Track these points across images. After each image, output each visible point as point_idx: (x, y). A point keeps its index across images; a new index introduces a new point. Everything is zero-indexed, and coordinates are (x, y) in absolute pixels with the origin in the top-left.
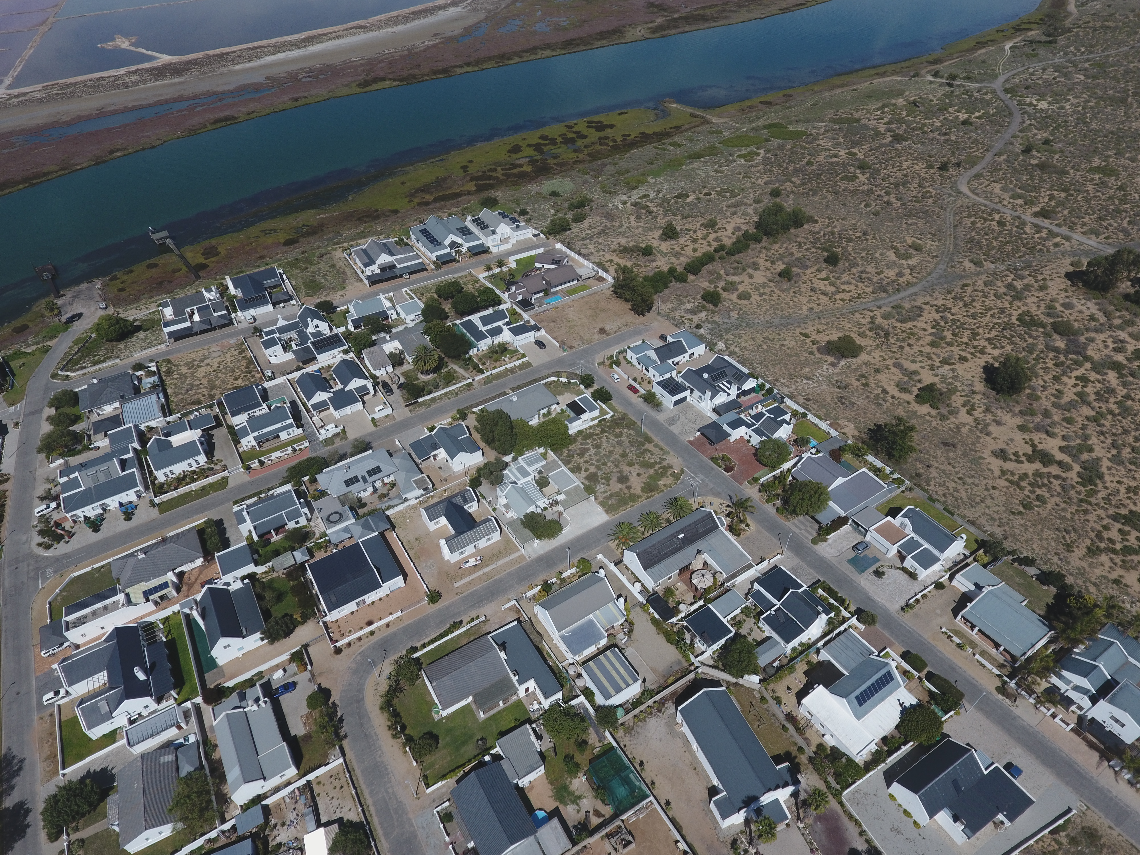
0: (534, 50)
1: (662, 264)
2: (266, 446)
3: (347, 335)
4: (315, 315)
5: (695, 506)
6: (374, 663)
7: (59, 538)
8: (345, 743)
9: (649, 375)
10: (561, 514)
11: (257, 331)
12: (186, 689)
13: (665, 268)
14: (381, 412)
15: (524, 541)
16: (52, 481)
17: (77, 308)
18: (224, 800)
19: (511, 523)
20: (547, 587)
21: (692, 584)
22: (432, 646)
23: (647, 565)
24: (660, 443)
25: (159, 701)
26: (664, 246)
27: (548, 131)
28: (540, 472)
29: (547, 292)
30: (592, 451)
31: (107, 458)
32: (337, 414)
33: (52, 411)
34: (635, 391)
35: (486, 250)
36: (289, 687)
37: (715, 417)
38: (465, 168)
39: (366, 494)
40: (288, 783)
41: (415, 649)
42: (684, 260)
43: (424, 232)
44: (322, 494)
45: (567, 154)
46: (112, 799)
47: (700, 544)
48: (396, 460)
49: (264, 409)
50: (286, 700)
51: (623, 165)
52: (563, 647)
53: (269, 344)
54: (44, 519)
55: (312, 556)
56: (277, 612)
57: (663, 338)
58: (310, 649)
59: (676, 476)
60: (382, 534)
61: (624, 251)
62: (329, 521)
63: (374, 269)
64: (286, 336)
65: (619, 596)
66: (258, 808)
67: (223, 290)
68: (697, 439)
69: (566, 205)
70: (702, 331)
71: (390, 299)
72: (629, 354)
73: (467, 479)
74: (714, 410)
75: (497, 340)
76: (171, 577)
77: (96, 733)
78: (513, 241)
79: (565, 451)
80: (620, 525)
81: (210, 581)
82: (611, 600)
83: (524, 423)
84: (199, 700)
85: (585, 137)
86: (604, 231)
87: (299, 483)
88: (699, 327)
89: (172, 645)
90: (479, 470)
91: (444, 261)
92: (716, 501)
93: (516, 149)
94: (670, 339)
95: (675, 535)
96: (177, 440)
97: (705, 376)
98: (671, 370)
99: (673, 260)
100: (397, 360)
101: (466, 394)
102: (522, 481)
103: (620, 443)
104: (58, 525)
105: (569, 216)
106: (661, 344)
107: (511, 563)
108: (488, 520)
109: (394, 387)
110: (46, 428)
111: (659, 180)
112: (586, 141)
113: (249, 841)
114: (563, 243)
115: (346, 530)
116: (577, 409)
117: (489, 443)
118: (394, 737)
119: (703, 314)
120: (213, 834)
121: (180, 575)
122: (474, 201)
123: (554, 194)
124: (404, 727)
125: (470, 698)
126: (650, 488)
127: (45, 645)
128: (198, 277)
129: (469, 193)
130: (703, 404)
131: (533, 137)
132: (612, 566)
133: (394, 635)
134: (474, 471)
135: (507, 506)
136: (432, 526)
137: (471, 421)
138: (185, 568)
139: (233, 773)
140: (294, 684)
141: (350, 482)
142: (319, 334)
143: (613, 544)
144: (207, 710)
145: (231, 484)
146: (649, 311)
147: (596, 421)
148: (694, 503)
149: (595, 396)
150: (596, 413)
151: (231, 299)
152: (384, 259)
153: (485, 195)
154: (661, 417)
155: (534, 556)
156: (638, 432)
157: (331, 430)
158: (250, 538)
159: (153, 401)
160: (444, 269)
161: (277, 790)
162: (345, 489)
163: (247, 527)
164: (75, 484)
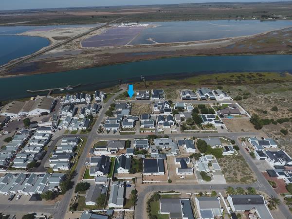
0: (246, 53)
1: (269, 117)
2: (146, 128)
3: (173, 110)
4: (167, 103)
5: (257, 193)
6: (149, 191)
7: (101, 132)
8: (136, 206)
9: (254, 147)
10: (212, 176)
11: (154, 103)
12: (110, 175)
13: (270, 119)
14: (174, 130)
15: (199, 178)
16: (105, 120)
17: (122, 88)
18: (107, 204)
19: (197, 172)
20: (201, 194)
21: (248, 217)
22: (165, 194)
23: (234, 203)
24: (251, 169)
25: (104, 174)
26: (272, 112)
27: (243, 73)
28: (210, 162)
29: (229, 115)
30: (228, 162)
31: (115, 119)
32: (164, 127)
33: (110, 107)
34: (248, 150)
35: (215, 99)
36: (130, 186)
37: (274, 169)
38: (216, 78)
39: (163, 148)
40: (120, 209)
41: (160, 192)
42: (277, 118)
43: (200, 91)
44: (154, 144)
45: (247, 80)
46: (88, 191)
47: (256, 206)
48: (173, 143)
49: (149, 120)
50: (128, 188)
51: (264, 87)
52: (200, 214)
53: (155, 106)
54: (100, 127)
55: (146, 157)
56: (134, 167)
57: (263, 138)
58: (137, 179)
59: (254, 181)
60: (163, 160)
61: (257, 110)
62: (152, 151)
63: (185, 96)
64: (159, 106)
65: (222, 208)
66: (112, 210)
67: (150, 92)
68: (265, 173)
69: (243, 93)
70: (277, 141)
71: (186, 104)
72: (249, 139)
73: (189, 155)
74: (274, 166)
75: (210, 123)
76: (117, 149)
77: (91, 175)
78: (223, 99)
79: (219, 159)
80: (230, 187)
81: (123, 153)
82: (219, 207)
83: (210, 147)
84: (111, 178)
85: (254, 77)
86: (252, 103)
87: (149, 139)
88: (277, 139)
89: (111, 163)
90: (193, 154)
91: (203, 99)
92: (266, 195)
93: (233, 76)
94: (265, 139)
95: (247, 199)
96: (129, 120)
97: (274, 155)
98: (262, 149)
99: (274, 117)
100: (182, 119)
101: (197, 133)
102: (204, 162)
103: (238, 164)
104: (102, 129)
105: (243, 97)
106: (261, 140)
107: (193, 182)
108: (191, 168)
109: (179, 126)
110: (108, 109)
111: (276, 93)
112: (254, 78)
113: (107, 217)
114: (238, 103)
115: (156, 155)
116: (227, 149)
117: (198, 148)
118: (147, 212)
119: (279, 136)
120: (102, 211)
121: (119, 149)
122: (216, 86)
123: (240, 90)
124: (150, 211)
125: (169, 213)
126: (243, 180)
127: (90, 152)
128: (146, 88)
129: (215, 84)
130: (271, 163)
131: (239, 74)
132: (223, 198)
133: (157, 186)
134: (192, 154)
135: (197, 167)
136: (176, 163)
137: (196, 141)
138: (120, 148)
139: (111, 199)
140: (131, 186)
141: (160, 144)
142: (167, 107)
143: (225, 192)
144: (112, 181)
145: (136, 134)
146: (260, 129)
147: (232, 155)
148: (257, 192)
149: (234, 147)
150: (233, 152)
151: (151, 94)
152: (188, 95)
153: (219, 86)
154: (254, 161)
155: (200, 184)
156: (245, 162)
157: (161, 130)
158: (135, 147)
159: (128, 111)
160: (202, 101)
161: (117, 208)
162: (159, 145)
163: (135, 145)
164: (108, 122)
